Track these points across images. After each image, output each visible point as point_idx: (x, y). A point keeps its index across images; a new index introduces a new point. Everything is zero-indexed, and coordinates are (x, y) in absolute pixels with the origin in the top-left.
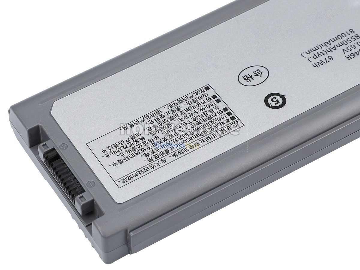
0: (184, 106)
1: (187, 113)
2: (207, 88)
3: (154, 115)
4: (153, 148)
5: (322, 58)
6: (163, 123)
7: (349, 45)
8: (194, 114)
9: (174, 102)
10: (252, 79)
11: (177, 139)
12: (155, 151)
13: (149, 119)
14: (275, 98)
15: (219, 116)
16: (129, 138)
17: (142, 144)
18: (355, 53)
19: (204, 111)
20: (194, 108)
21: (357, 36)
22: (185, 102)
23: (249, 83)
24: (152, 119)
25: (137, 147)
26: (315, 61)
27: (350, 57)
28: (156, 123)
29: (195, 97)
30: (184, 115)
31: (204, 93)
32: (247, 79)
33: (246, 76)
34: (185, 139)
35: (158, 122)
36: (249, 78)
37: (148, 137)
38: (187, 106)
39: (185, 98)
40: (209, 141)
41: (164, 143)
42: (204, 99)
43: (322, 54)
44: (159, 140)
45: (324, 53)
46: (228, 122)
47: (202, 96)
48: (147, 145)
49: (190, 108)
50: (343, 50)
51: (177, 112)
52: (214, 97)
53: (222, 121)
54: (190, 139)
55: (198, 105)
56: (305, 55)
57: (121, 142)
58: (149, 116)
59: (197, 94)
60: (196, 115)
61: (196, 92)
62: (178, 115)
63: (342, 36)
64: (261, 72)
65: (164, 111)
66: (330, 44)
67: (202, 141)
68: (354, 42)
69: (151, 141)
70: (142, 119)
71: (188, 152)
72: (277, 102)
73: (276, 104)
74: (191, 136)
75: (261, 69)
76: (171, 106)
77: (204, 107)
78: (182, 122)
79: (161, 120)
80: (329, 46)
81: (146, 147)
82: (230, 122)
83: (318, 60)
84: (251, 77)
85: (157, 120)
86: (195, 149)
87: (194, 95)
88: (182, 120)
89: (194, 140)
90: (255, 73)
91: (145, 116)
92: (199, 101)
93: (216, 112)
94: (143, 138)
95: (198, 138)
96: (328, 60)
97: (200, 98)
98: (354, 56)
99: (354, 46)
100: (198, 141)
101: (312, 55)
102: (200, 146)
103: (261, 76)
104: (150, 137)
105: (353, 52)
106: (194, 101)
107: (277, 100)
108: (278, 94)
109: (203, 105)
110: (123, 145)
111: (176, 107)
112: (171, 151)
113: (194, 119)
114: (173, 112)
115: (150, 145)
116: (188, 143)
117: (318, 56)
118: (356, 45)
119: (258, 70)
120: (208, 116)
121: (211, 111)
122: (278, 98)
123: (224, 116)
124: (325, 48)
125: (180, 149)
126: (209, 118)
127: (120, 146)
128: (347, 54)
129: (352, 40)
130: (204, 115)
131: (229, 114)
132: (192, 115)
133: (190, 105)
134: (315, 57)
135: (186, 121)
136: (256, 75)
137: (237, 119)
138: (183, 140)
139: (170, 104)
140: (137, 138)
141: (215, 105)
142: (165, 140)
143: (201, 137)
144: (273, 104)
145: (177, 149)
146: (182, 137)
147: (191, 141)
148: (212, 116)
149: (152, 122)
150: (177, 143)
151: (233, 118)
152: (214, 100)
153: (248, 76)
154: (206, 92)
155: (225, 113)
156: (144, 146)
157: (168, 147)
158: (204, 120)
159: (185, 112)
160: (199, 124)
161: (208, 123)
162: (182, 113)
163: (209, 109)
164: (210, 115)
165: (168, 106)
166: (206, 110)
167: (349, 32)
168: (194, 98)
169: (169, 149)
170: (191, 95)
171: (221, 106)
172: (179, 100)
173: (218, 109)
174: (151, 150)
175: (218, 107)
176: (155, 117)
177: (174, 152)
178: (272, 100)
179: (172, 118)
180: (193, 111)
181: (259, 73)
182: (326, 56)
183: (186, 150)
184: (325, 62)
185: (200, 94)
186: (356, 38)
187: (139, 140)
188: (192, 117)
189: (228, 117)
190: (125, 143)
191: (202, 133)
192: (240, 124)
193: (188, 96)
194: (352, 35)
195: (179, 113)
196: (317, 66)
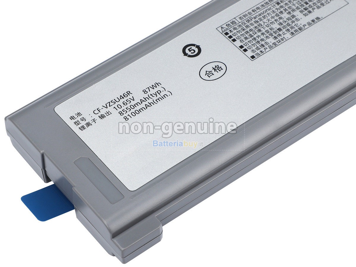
0: (271, 40)
1: (267, 35)
2: (253, 57)
3: (296, 31)
4: (290, 5)
5: (153, 91)
6: (286, 25)
7: (128, 105)
8: (261, 35)
9: (280, 43)
10: (214, 69)
11: (272, 13)
12: (288, 3)
13: (299, 27)
14: (192, 53)
15: (239, 35)
16: (313, 11)
17: (300, 7)
18: (123, 98)
19: (253, 38)
20: (262, 40)
21: (122, 114)
22: (271, 44)
23: (216, 64)
24: (297, 28)
25: (305, 5)
26: (159, 88)
27: (128, 94)
28: (292, 25)
29: (262, 49)
30: (269, 33)
31: (255, 53)
32: (218, 67)
33: (220, 71)
34: (264, 14)
35: (291, 26)
36: (217, 69)
37: (297, 13)
38: (268, 41)
39: (271, 47)
40: (244, 14)
41: (282, 9)
42: (254, 48)
43: (153, 95)
44: (287, 11)
45: (151, 96)
46: (230, 31)
47: (256, 50)
48: (296, 7)
49: (265, 39)
50: (134, 100)
51: (276, 35)
52: (245, 50)
53: (235, 31)
54: (260, 15)
55: (258, 42)
56: (168, 94)
57: (318, 8)
58: (300, 30)
59: (261, 51)
60: (259, 34)
61: (262, 54)
62: (275, 32)
63: (135, 114)
64: (207, 75)
65: (288, 35)
66: (146, 105)
67: (250, 13)
68: (124, 107)
69: (293, 10)
70: (306, 27)
71: (260, 4)
72: (190, 50)
73: (191, 48)
74: (260, 17)
75: (206, 78)
76: (282, 39)
77: (253, 41)
78: (270, 27)
79: (288, 28)
80: (147, 103)
81: (297, 5)
82: (229, 30)
83: (156, 90)
84: (215, 70)
85: (292, 28)
86: (255, 7)
87: (264, 50)
88: (271, 29)
89: (257, 14)
90: (212, 74)
91: (303, 30)
92: (258, 45)
93: (242, 38)
94: (301, 12)
95: (254, 16)
96: (147, 90)
97: (258, 48)
98: (124, 95)
99: (124, 104)
100: (253, 13)
101: (162, 94)
102: (251, 9)
103: (206, 71)
104: (295, 13)
105: (125, 99)
106: (263, 46)
107: (190, 51)
108: (190, 56)
109: (254, 42)
110: (317, 5)
111: (277, 40)
112: (274, 4)
113: (260, 30)
114: (280, 35)
115: (294, 7)
116: (262, 11)
117: (157, 93)
118: (122, 105)
119: (209, 77)
120: (249, 34)
121: (246, 38)
122: (189, 53)
123: (234, 35)
124: (150, 101)
125: (267, 6)
126: (247, 32)
127: (319, 4)
128: (130, 96)
129: (126, 110)
130: (252, 34)
131: (230, 37)
132: (263, 34)
133: (266, 41)
134: (159, 92)
135: (267, 28)
136: (211, 72)
137: (223, 34)
138: (266, 13)
139: (284, 41)
140: (306, 12)
141: (244, 43)
142: (281, 12)
143: (252, 17)
144: (193, 48)
145: (270, 6)
146: (268, 15)
147: (260, 13)
148: (245, 34)
149: (296, 25)
150: (271, 10)
151: (227, 34)
152: (245, 47)
153: (218, 70)
154: (254, 54)
155: (234, 37)
156: (299, 6)
157: (278, 7)
158: (251, 30)
159: (269, 35)
160: (256, 27)
161: (248, 28)
162: (271, 35)
163: (249, 40)
164: (246, 35)
165: (285, 40)
166: (251, 39)
167: (128, 117)
168: (264, 48)
169: (276, 5)
170: (267, 50)
171: (238, 43)
172: (276, 46)
173: (241, 40)
174: (292, 3)
175: (241, 42)
176: (295, 29)
177: (272, 3)
178: (195, 51)
179: (280, 29)
180: (262, 37)
181: (208, 74)
182: (149, 93)
183: (262, 5)
184: (150, 88)
185: (258, 51)
186: (123, 112)
187: (304, 10)
188: (262, 32)
189: (230, 34)
190: (315, 7)
191: (251, 20)
192: (220, 29)
193: (268, 49)
194: (126, 115)
195: (274, 34)
196: (157, 84)
